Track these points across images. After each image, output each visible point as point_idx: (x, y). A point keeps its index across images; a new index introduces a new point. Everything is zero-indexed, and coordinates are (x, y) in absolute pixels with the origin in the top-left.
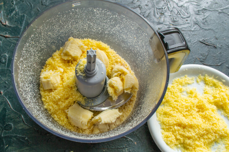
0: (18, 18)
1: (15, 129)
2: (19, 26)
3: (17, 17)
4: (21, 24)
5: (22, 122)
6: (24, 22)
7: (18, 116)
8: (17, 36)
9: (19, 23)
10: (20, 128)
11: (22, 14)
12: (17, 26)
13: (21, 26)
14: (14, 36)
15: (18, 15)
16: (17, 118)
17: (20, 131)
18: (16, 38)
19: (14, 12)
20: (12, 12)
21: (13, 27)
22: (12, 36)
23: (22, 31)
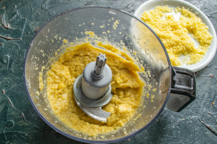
0: (19, 21)
1: (16, 126)
2: (20, 29)
3: (18, 21)
4: (22, 27)
5: (23, 119)
6: (25, 25)
7: (19, 114)
8: (18, 39)
9: (21, 26)
10: (21, 125)
11: (23, 18)
12: (18, 29)
13: (22, 29)
14: (15, 39)
15: (20, 18)
16: (18, 115)
17: (20, 128)
18: (18, 40)
19: (15, 16)
20: (13, 15)
21: (15, 30)
22: (13, 39)
23: (22, 34)
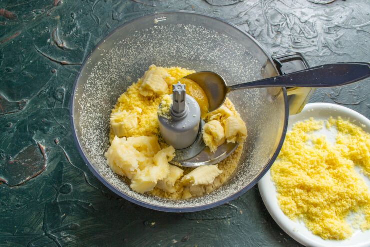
0: (80, 38)
1: (75, 191)
2: (80, 49)
3: (78, 37)
4: (84, 46)
5: (85, 182)
6: (88, 43)
7: (79, 173)
8: (78, 63)
9: (82, 44)
10: (82, 190)
11: (86, 33)
12: (78, 49)
13: (84, 48)
14: (74, 63)
15: (81, 33)
16: (79, 176)
17: (82, 195)
18: (78, 66)
19: (75, 30)
20: (71, 29)
21: (73, 50)
22: (72, 63)
23: (85, 56)
